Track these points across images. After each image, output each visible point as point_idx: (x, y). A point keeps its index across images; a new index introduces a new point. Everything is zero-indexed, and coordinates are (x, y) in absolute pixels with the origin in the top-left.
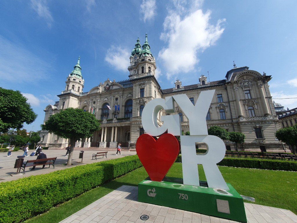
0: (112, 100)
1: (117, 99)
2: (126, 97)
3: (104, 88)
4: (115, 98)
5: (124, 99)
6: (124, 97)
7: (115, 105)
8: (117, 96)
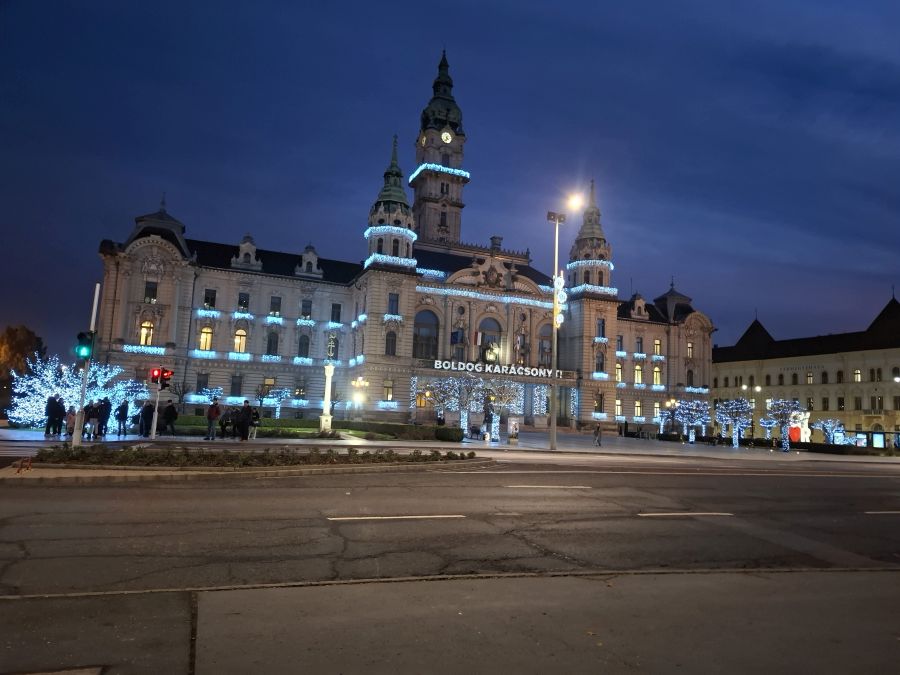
3: (483, 276)
4: (519, 312)
5: (538, 321)
6: (537, 315)
7: (519, 330)
8: (523, 310)
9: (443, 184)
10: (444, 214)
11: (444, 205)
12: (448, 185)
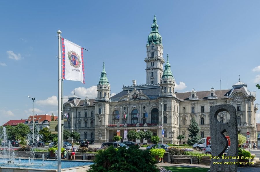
0: (141, 108)
1: (144, 107)
2: (152, 106)
3: (132, 96)
4: (143, 106)
5: (150, 108)
6: (150, 106)
7: (143, 112)
8: (144, 105)
9: (152, 63)
10: (153, 73)
11: (152, 70)
12: (153, 62)
